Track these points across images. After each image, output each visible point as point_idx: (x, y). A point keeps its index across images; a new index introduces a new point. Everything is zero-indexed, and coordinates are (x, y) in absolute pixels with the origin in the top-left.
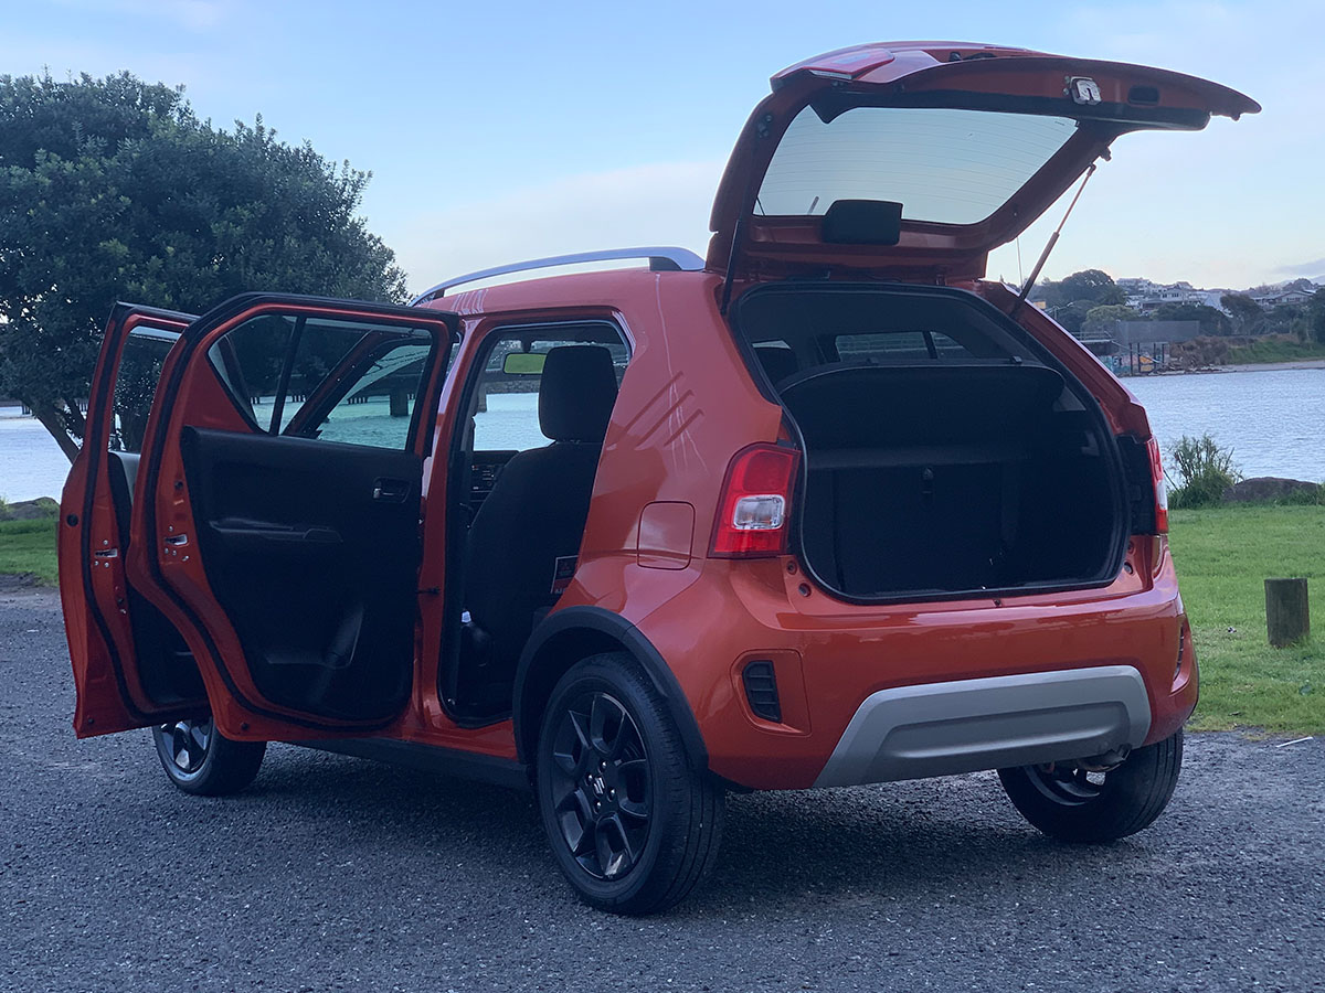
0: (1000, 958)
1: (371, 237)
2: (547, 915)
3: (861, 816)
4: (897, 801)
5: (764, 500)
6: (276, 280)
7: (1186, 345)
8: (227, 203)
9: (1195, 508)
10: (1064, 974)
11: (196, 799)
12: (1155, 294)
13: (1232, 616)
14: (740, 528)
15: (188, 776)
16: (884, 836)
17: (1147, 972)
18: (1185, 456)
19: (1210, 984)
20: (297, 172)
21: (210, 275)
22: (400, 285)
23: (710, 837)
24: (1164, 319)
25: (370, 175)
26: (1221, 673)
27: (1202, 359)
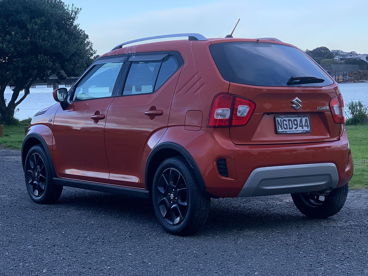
0: (293, 246)
1: (81, 30)
2: (156, 235)
3: (249, 211)
4: (260, 207)
5: (224, 110)
6: (49, 44)
7: (354, 73)
8: (32, 18)
9: (355, 125)
10: (311, 250)
11: (41, 205)
12: (344, 55)
13: (365, 157)
14: (216, 118)
15: (38, 198)
16: (257, 217)
17: (335, 249)
18: (352, 107)
19: (354, 253)
20: (56, 8)
21: (27, 42)
22: (90, 47)
23: (206, 212)
24: (347, 64)
25: (81, 9)
26: (361, 173)
27: (359, 78)
